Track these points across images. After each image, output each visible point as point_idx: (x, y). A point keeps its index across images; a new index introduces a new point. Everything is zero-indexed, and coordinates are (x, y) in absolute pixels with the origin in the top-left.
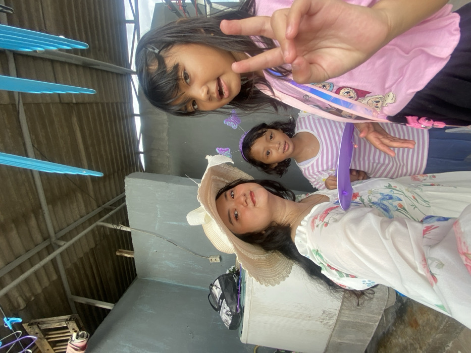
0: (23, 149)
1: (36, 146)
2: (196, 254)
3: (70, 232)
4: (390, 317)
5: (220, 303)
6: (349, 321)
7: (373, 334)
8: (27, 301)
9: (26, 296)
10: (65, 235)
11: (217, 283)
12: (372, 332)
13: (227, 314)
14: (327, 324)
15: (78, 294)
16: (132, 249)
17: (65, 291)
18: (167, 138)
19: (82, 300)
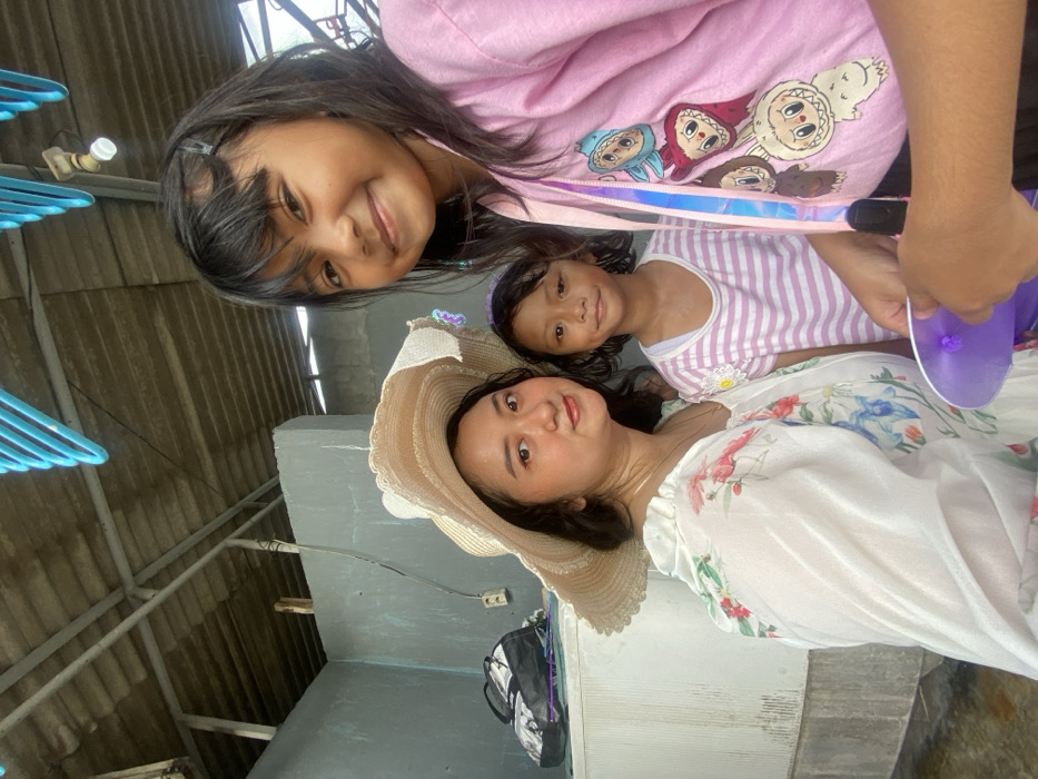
0: (49, 393)
1: (78, 384)
2: (451, 591)
3: (168, 567)
4: (937, 697)
5: (512, 701)
6: (834, 718)
7: (900, 744)
8: (80, 733)
9: (77, 724)
10: (157, 576)
11: (499, 652)
12: (897, 741)
13: (531, 729)
14: (781, 733)
15: (199, 712)
16: (307, 595)
17: (167, 707)
18: (365, 337)
19: (206, 723)
